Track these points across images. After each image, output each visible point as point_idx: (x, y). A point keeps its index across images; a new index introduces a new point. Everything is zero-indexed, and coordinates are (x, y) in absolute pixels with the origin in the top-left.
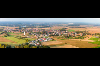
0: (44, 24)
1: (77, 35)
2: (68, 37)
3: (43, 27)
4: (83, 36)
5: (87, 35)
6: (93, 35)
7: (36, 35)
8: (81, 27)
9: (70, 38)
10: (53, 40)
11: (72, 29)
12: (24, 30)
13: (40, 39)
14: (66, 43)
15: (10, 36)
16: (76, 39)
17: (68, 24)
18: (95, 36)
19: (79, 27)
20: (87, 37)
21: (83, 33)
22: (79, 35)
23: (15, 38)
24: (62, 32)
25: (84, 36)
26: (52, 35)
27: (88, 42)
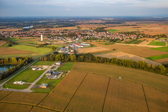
0: (63, 21)
1: (127, 38)
2: (114, 41)
3: (64, 26)
4: (137, 38)
5: (144, 37)
6: (153, 37)
7: (62, 40)
8: (129, 25)
9: (118, 43)
10: (92, 46)
11: (115, 28)
12: (34, 32)
13: (72, 45)
14: (114, 50)
15: (17, 44)
16: (126, 43)
17: (104, 20)
18: (158, 39)
19: (125, 26)
20: (145, 40)
21: (135, 34)
22: (130, 38)
23: (30, 47)
24: (100, 34)
25: (139, 40)
26: (87, 39)
27: (148, 47)
